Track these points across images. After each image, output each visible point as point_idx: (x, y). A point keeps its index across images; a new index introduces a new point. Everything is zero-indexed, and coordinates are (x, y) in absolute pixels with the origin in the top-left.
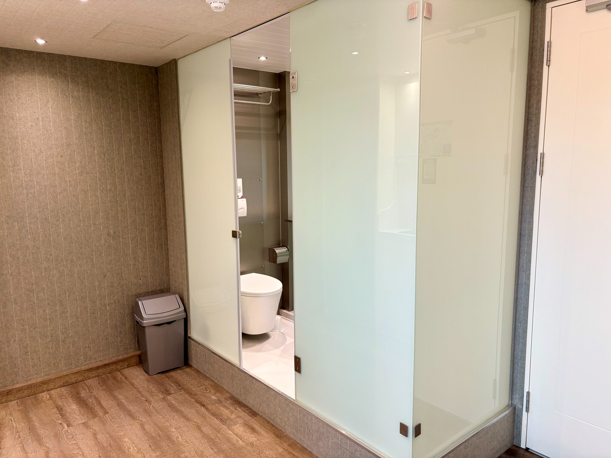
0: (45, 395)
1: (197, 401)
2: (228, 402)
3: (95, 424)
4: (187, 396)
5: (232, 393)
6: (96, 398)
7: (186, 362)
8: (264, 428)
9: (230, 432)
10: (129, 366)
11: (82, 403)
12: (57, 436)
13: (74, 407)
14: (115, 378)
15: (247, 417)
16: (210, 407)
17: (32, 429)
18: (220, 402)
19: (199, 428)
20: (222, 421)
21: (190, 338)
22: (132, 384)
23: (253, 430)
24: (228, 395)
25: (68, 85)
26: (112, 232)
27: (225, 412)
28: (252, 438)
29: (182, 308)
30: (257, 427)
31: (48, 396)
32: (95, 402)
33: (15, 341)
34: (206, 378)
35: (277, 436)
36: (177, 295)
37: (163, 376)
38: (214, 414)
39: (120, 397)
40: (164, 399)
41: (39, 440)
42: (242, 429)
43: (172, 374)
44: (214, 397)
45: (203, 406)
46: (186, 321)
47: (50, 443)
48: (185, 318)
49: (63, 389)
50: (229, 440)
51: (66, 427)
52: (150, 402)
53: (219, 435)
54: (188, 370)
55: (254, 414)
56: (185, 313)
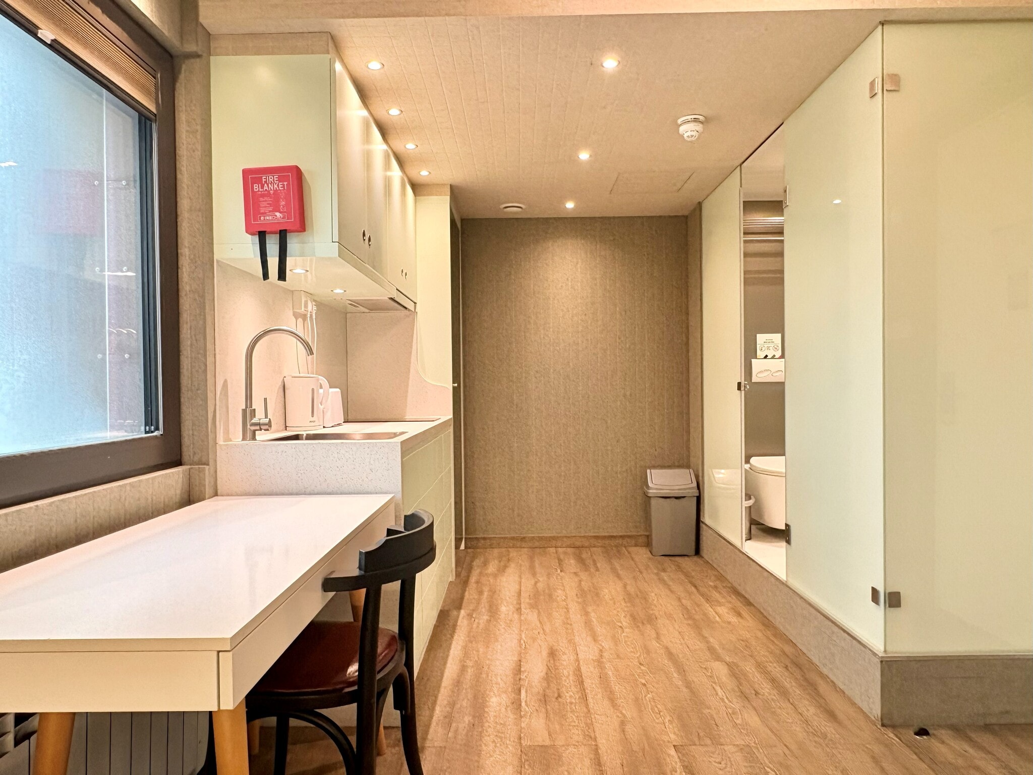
0: (552, 550)
1: (691, 583)
2: (725, 589)
3: (584, 576)
4: (683, 577)
5: (734, 584)
6: (594, 561)
7: (698, 551)
8: (752, 616)
9: (711, 610)
10: (636, 545)
11: (581, 561)
12: (549, 575)
13: (572, 561)
14: (618, 551)
15: (738, 604)
16: (701, 589)
17: (532, 568)
18: (716, 587)
19: (679, 599)
20: (707, 600)
21: (703, 522)
22: (633, 559)
23: (739, 615)
24: (729, 585)
25: (596, 246)
26: (628, 393)
27: (716, 595)
28: (734, 619)
29: (695, 484)
30: (745, 613)
31: (555, 551)
32: (591, 563)
33: (533, 492)
34: (713, 568)
35: (764, 624)
36: (691, 471)
37: (667, 558)
38: (702, 595)
39: (615, 564)
40: (657, 574)
41: (534, 574)
42: (726, 610)
43: (677, 559)
44: (711, 584)
45: (695, 587)
46: (699, 500)
47: (542, 579)
48: (697, 497)
49: (569, 549)
50: (705, 614)
51: (559, 571)
52: (641, 573)
53: (697, 608)
54: (696, 558)
55: (748, 603)
56: (698, 491)
